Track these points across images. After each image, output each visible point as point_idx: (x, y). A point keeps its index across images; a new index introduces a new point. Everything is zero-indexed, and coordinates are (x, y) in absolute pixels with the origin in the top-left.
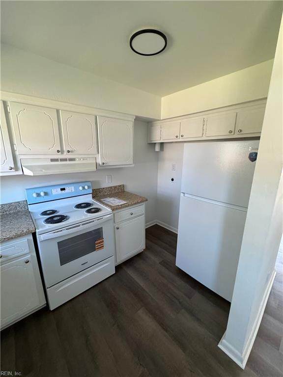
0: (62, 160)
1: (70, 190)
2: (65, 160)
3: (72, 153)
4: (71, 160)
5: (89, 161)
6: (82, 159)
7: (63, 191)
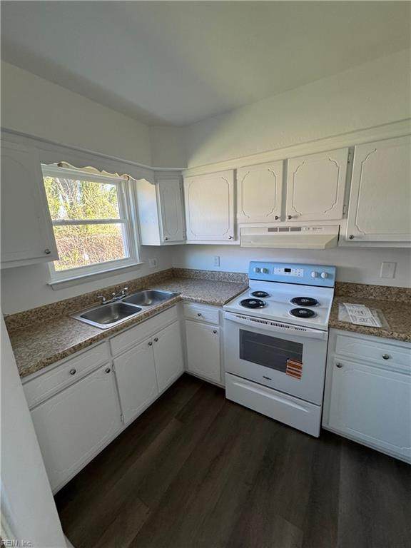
0: (282, 229)
1: (297, 273)
2: (286, 229)
3: (295, 220)
4: (294, 229)
5: (324, 232)
6: (311, 229)
7: (288, 273)
